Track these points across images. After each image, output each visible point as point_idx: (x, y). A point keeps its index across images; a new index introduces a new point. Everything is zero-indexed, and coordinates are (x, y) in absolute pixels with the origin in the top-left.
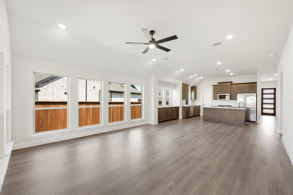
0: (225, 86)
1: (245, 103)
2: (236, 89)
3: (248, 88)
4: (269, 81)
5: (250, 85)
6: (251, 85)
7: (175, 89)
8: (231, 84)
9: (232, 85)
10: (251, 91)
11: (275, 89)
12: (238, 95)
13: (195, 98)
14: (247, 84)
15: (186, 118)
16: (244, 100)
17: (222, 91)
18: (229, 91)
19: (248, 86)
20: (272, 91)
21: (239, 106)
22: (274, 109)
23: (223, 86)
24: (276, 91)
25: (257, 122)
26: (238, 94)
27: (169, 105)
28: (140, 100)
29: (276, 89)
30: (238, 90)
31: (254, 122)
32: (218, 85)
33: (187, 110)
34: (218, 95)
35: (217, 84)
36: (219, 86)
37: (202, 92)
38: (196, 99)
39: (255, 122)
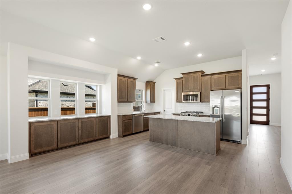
0: (192, 78)
1: (223, 108)
2: (209, 83)
3: (227, 81)
4: (260, 75)
5: (230, 75)
6: (233, 75)
7: (105, 83)
8: (201, 76)
9: (203, 78)
10: (233, 87)
11: (268, 86)
12: (212, 93)
13: (153, 100)
14: (226, 75)
15: (124, 136)
16: (220, 102)
17: (189, 88)
18: (199, 87)
19: (227, 77)
20: (264, 89)
21: (213, 113)
22: (268, 115)
23: (190, 79)
24: (270, 89)
25: (242, 143)
26: (211, 91)
27: (96, 112)
28: (94, 104)
29: (270, 87)
30: (213, 85)
31: (236, 142)
32: (182, 78)
33: (126, 121)
34: (183, 94)
35: (182, 76)
36: (184, 79)
37: (162, 91)
38: (154, 102)
39: (239, 142)
